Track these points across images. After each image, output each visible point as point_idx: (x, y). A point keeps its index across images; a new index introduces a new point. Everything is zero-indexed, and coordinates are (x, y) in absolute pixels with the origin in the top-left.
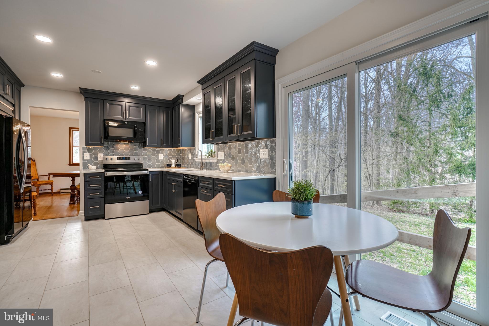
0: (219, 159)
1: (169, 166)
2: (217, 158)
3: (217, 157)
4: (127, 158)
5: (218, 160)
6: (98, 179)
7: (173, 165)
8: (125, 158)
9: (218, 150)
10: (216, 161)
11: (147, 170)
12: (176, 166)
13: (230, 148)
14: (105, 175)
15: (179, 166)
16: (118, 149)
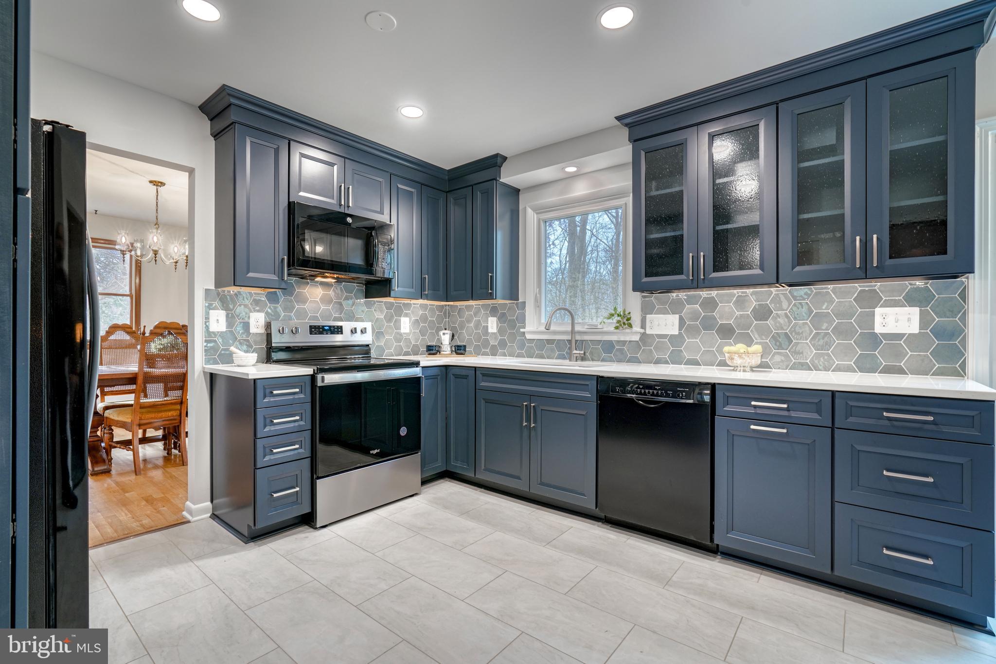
0: (648, 332)
1: (434, 352)
2: (642, 331)
3: (643, 326)
4: (334, 326)
5: (644, 336)
6: (296, 396)
7: (446, 348)
8: (330, 327)
9: (647, 310)
10: (636, 338)
11: (416, 364)
12: (452, 351)
13: (710, 304)
14: (320, 384)
15: (459, 350)
16: (304, 301)
